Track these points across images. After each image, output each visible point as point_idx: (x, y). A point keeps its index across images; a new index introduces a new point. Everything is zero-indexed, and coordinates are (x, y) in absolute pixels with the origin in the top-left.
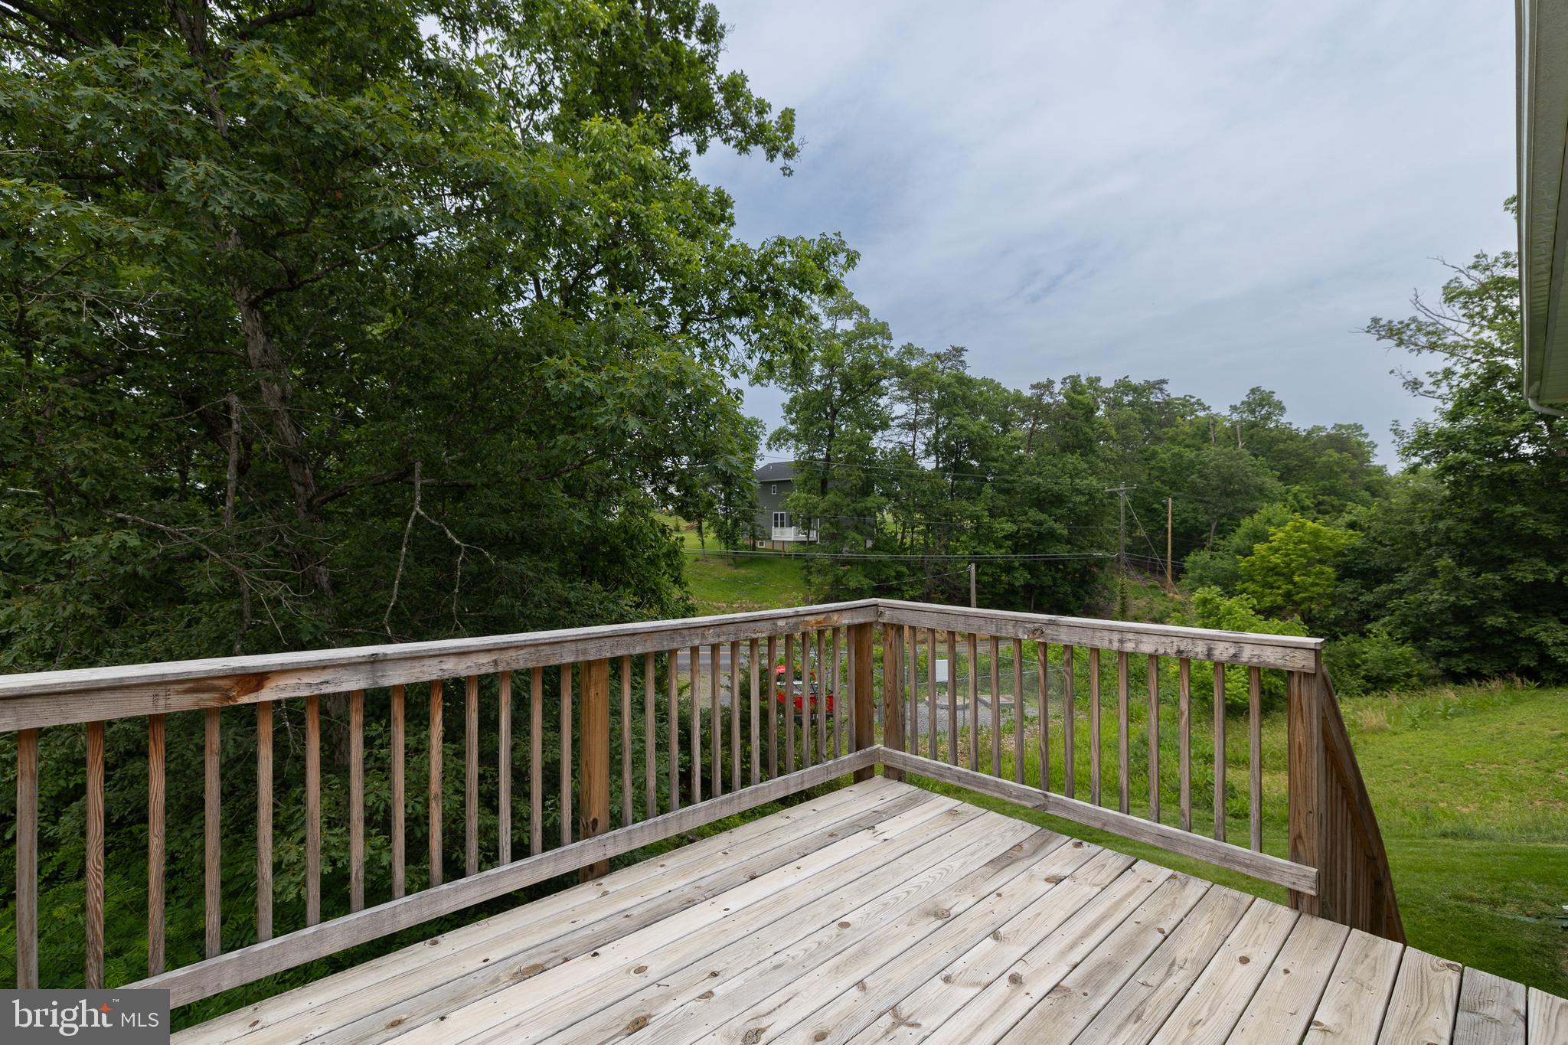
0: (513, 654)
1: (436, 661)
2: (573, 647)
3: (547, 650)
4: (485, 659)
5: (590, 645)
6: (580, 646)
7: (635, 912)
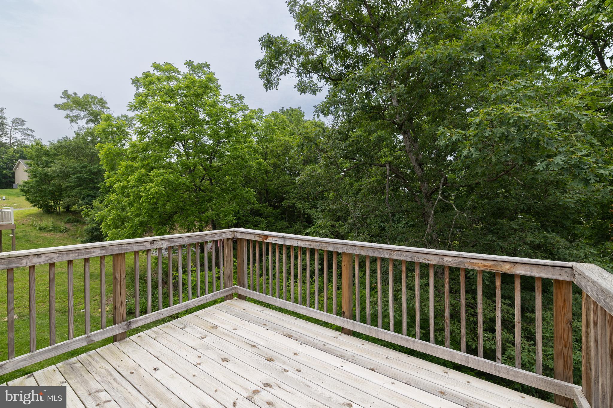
0: (314, 243)
1: (296, 241)
2: (333, 245)
3: (325, 245)
4: (308, 243)
5: (339, 246)
6: (335, 246)
7: (327, 346)
